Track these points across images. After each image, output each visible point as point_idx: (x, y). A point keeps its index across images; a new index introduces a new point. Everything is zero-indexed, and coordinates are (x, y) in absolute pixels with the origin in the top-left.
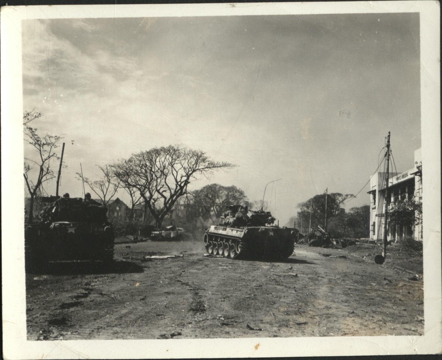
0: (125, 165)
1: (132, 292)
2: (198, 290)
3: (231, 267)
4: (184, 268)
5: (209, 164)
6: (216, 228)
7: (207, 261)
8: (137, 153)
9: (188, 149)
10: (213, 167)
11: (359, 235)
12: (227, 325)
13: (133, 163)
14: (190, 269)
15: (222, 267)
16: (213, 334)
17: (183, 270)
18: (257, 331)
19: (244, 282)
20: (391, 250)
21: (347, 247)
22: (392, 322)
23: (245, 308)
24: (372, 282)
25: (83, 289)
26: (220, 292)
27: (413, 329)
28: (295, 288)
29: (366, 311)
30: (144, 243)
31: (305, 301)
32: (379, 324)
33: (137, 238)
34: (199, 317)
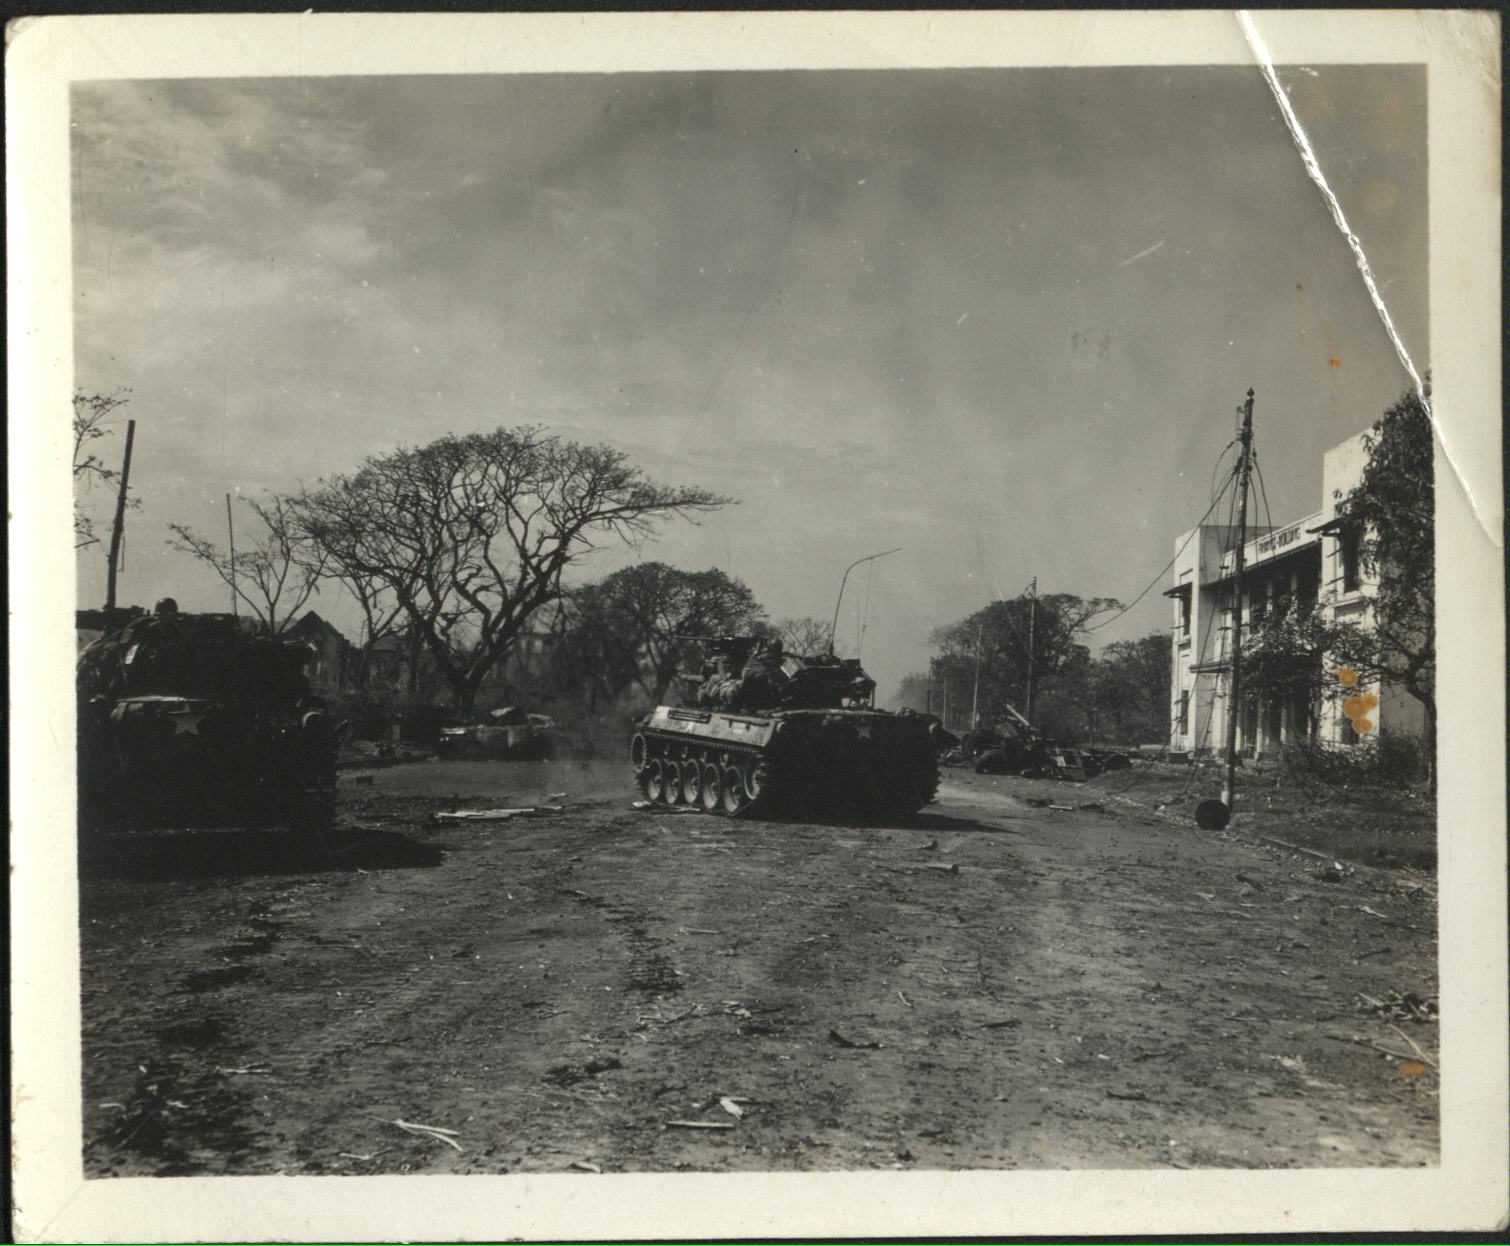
0: (344, 496)
1: (421, 933)
2: (641, 921)
3: (733, 845)
4: (576, 851)
5: (634, 495)
6: (672, 715)
7: (649, 825)
8: (387, 456)
9: (563, 443)
10: (651, 506)
11: (1136, 735)
12: (764, 1031)
13: (373, 492)
14: (597, 852)
15: (705, 846)
16: (723, 1063)
17: (575, 857)
18: (863, 1051)
19: (788, 892)
20: (1250, 783)
21: (1103, 775)
22: (1284, 1016)
23: (808, 976)
24: (1200, 890)
25: (245, 923)
26: (716, 928)
27: (1356, 1038)
28: (956, 909)
29: (1197, 982)
30: (416, 767)
31: (997, 951)
32: (1246, 1025)
33: (391, 751)
34: (666, 1009)
